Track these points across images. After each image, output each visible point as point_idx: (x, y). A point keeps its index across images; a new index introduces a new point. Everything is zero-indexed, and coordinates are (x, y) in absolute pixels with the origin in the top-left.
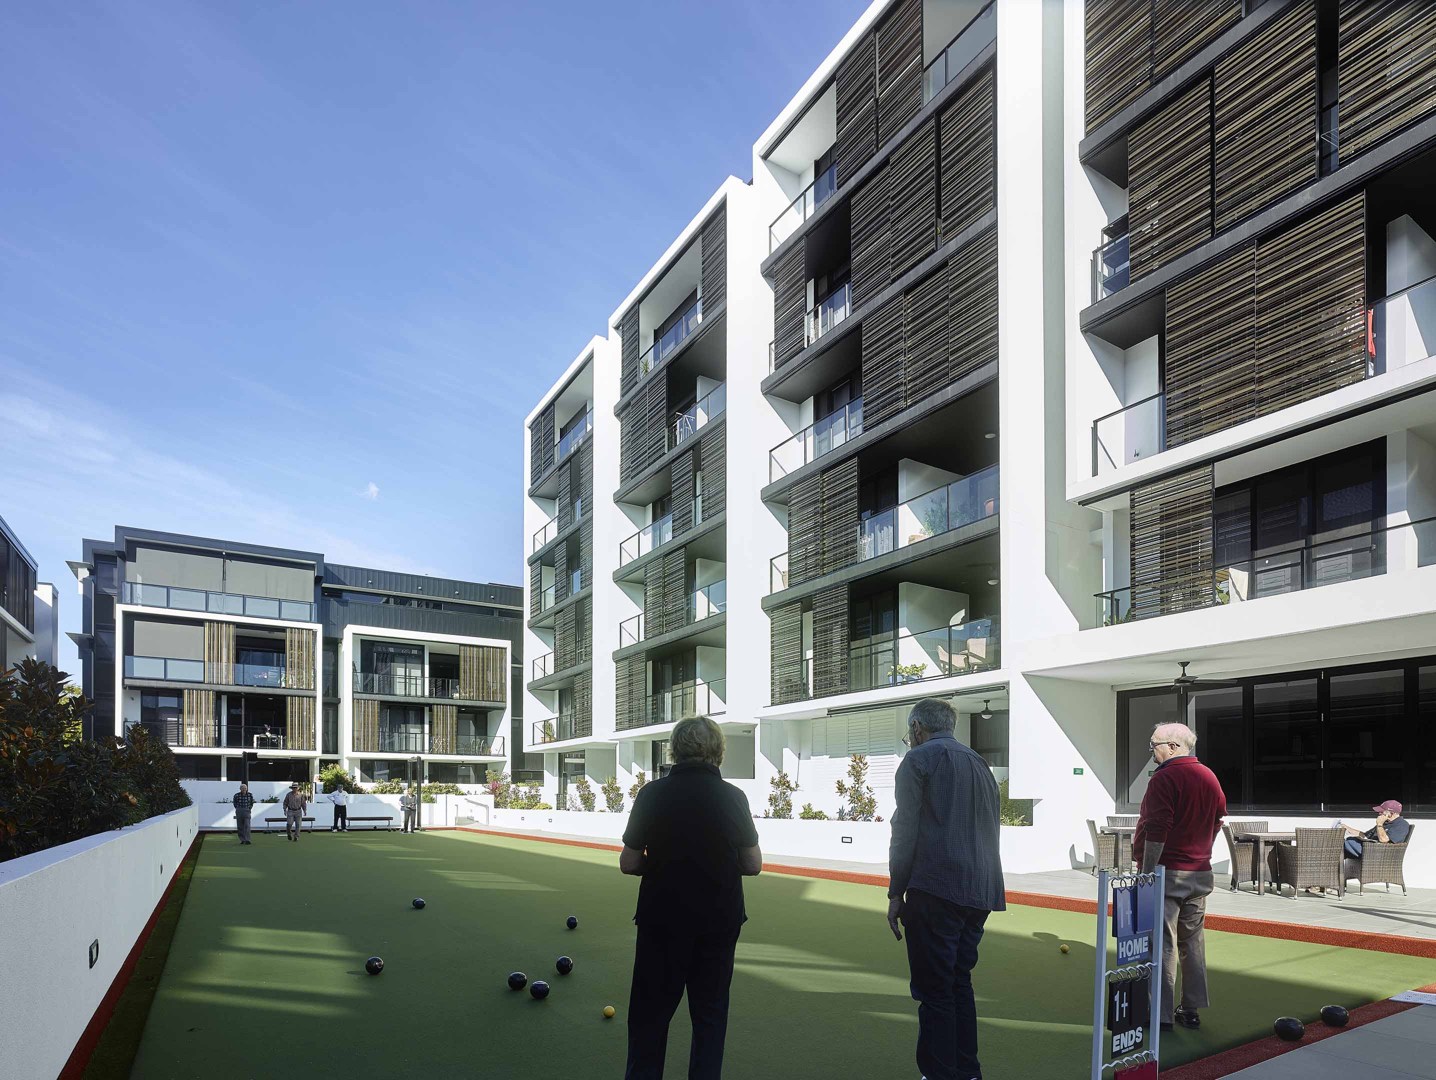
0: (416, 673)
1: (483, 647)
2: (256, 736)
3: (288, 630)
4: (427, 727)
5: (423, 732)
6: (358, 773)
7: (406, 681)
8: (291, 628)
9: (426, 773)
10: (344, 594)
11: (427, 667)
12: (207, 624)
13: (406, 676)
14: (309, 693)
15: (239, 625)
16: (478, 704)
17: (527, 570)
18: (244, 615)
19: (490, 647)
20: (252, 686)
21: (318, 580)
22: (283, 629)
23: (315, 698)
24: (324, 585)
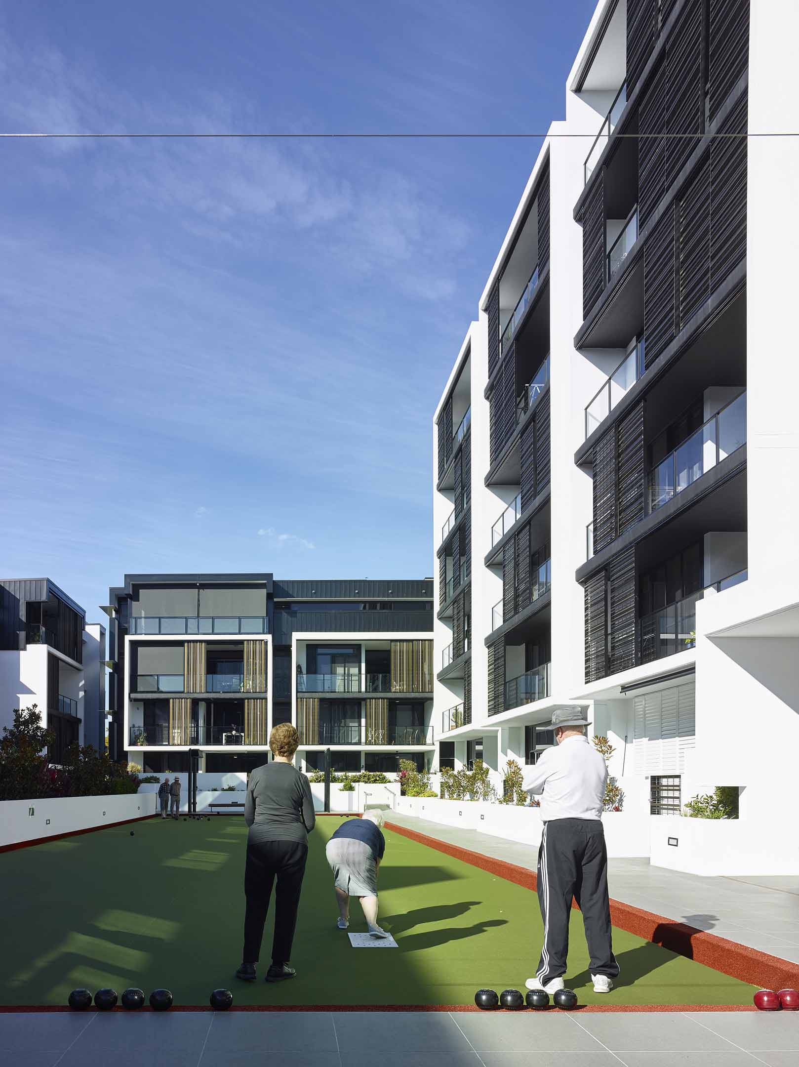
0: (354, 671)
1: (412, 641)
2: (224, 734)
3: (245, 642)
4: (363, 721)
5: (360, 725)
6: (304, 764)
7: (344, 678)
8: (248, 640)
9: (363, 763)
10: (293, 605)
11: (363, 665)
12: (186, 644)
13: (345, 674)
14: (262, 695)
15: (208, 642)
16: (413, 695)
17: (437, 563)
18: (213, 633)
19: (419, 640)
20: (219, 692)
21: (270, 597)
22: (241, 642)
23: (266, 699)
24: (275, 600)
